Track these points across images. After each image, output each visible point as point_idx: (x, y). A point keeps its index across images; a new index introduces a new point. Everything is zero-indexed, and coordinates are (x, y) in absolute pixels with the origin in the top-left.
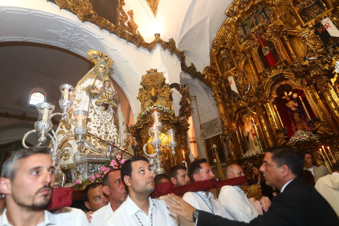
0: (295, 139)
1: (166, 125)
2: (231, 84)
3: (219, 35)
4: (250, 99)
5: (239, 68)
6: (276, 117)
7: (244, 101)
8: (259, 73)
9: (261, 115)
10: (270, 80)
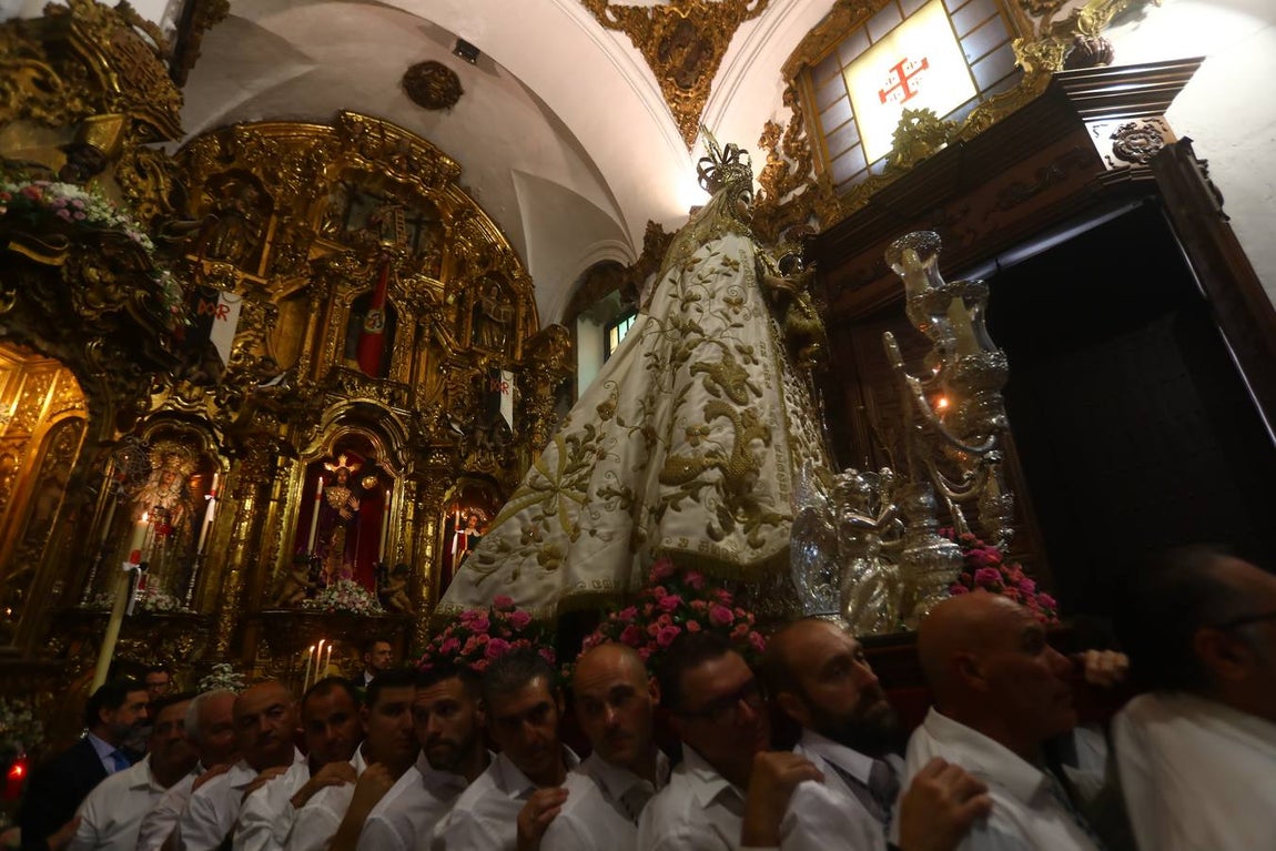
2: (219, 317)
3: (266, 129)
4: (255, 413)
5: (269, 290)
6: (297, 511)
7: (217, 402)
8: (320, 360)
9: (256, 483)
10: (349, 404)
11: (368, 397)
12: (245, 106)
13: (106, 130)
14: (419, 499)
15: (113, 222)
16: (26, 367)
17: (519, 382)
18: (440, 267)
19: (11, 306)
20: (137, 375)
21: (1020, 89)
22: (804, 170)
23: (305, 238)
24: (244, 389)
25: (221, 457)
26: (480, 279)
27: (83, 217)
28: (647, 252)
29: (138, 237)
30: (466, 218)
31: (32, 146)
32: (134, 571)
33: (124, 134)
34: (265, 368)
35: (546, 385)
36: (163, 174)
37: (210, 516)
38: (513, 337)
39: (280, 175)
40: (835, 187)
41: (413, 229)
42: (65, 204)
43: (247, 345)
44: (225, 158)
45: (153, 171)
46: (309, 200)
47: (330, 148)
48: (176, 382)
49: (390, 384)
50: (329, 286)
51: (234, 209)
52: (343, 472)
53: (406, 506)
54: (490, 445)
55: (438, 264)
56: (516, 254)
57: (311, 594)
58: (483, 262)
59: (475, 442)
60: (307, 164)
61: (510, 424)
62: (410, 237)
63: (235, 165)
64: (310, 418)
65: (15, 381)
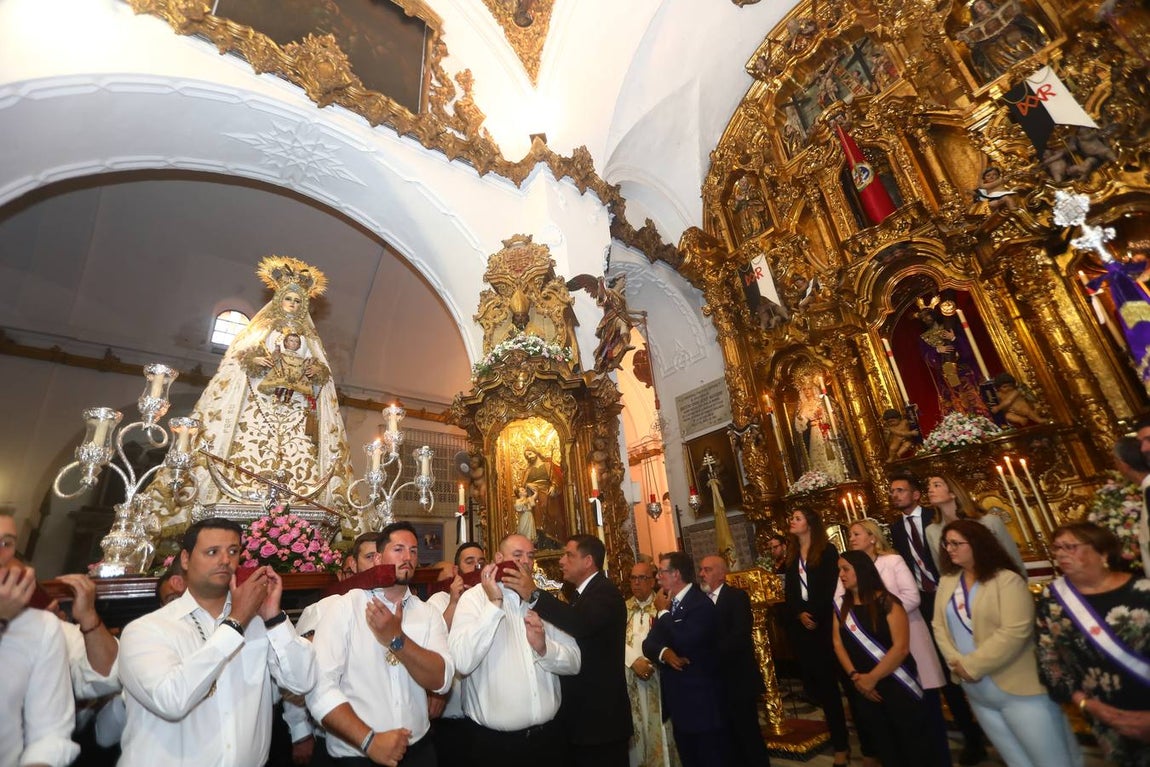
0: (939, 438)
1: (548, 395)
2: (759, 278)
4: (814, 320)
11: (886, 240)
12: (703, 142)
17: (1067, 64)
23: (779, 175)
50: (816, 186)
64: (845, 299)
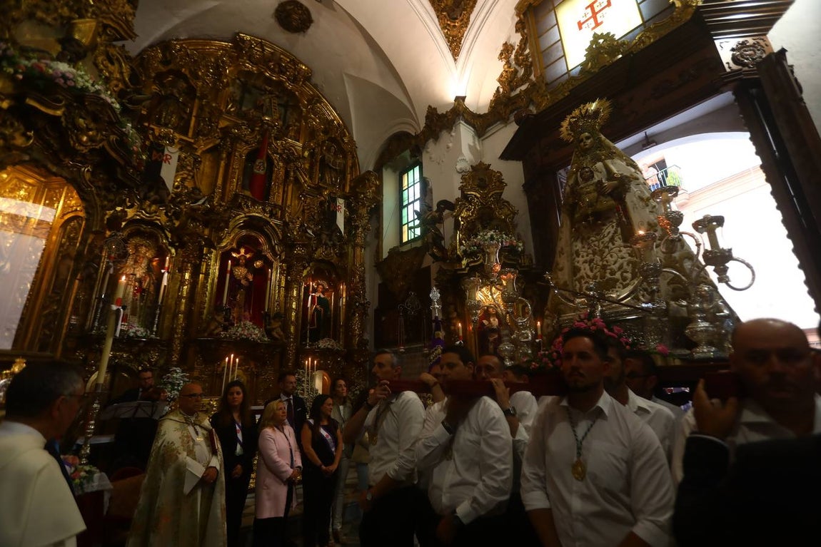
2: (165, 162)
3: (190, 44)
4: (189, 221)
5: (195, 146)
6: (216, 280)
7: (166, 214)
8: (227, 190)
9: (191, 263)
10: (246, 217)
11: (257, 213)
12: (176, 28)
13: (85, 29)
14: (288, 274)
15: (92, 89)
16: (46, 185)
17: (348, 206)
18: (299, 133)
19: (31, 141)
20: (114, 190)
21: (672, 18)
22: (527, 74)
23: (217, 114)
24: (182, 207)
25: (170, 248)
26: (324, 142)
27: (73, 84)
28: (427, 126)
29: (109, 100)
30: (315, 104)
31: (38, 37)
32: (118, 310)
33: (98, 34)
34: (194, 194)
35: (364, 207)
36: (125, 62)
37: (165, 282)
38: (344, 178)
39: (200, 73)
40: (547, 84)
41: (283, 110)
42: (60, 75)
43: (183, 180)
44: (165, 62)
45: (117, 59)
46: (218, 90)
47: (230, 57)
48: (142, 201)
49: (270, 205)
50: (232, 144)
51: (172, 94)
52: (242, 258)
53: (280, 279)
54: (330, 243)
55: (298, 131)
56: (346, 127)
57: (225, 329)
58: (326, 132)
59: (322, 240)
60: (217, 67)
61: (342, 230)
62: (280, 115)
63: (171, 66)
64: (222, 224)
65: (40, 193)
